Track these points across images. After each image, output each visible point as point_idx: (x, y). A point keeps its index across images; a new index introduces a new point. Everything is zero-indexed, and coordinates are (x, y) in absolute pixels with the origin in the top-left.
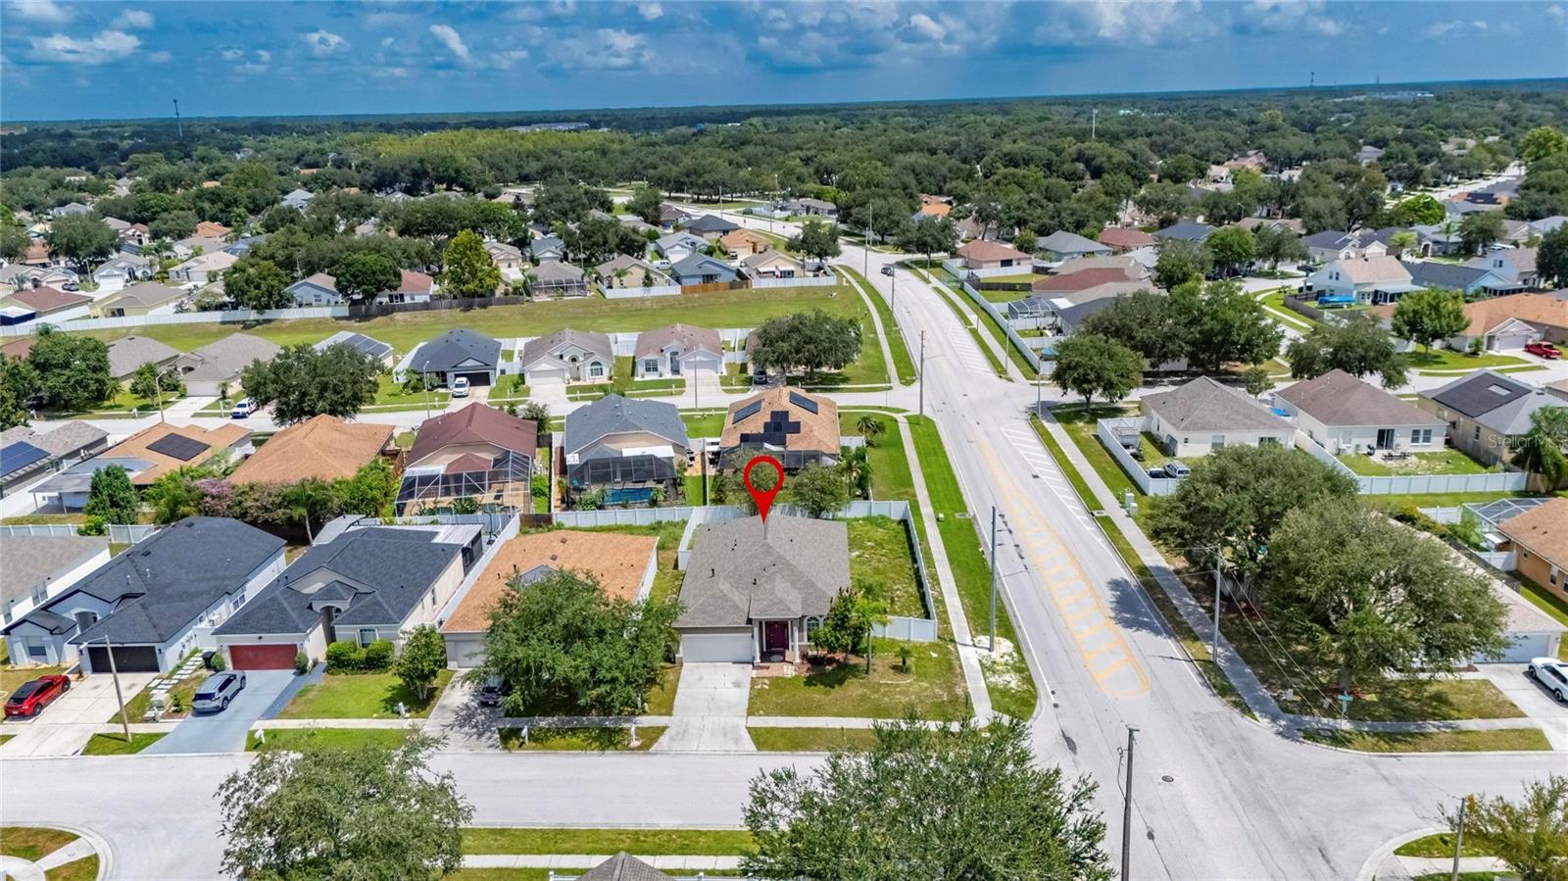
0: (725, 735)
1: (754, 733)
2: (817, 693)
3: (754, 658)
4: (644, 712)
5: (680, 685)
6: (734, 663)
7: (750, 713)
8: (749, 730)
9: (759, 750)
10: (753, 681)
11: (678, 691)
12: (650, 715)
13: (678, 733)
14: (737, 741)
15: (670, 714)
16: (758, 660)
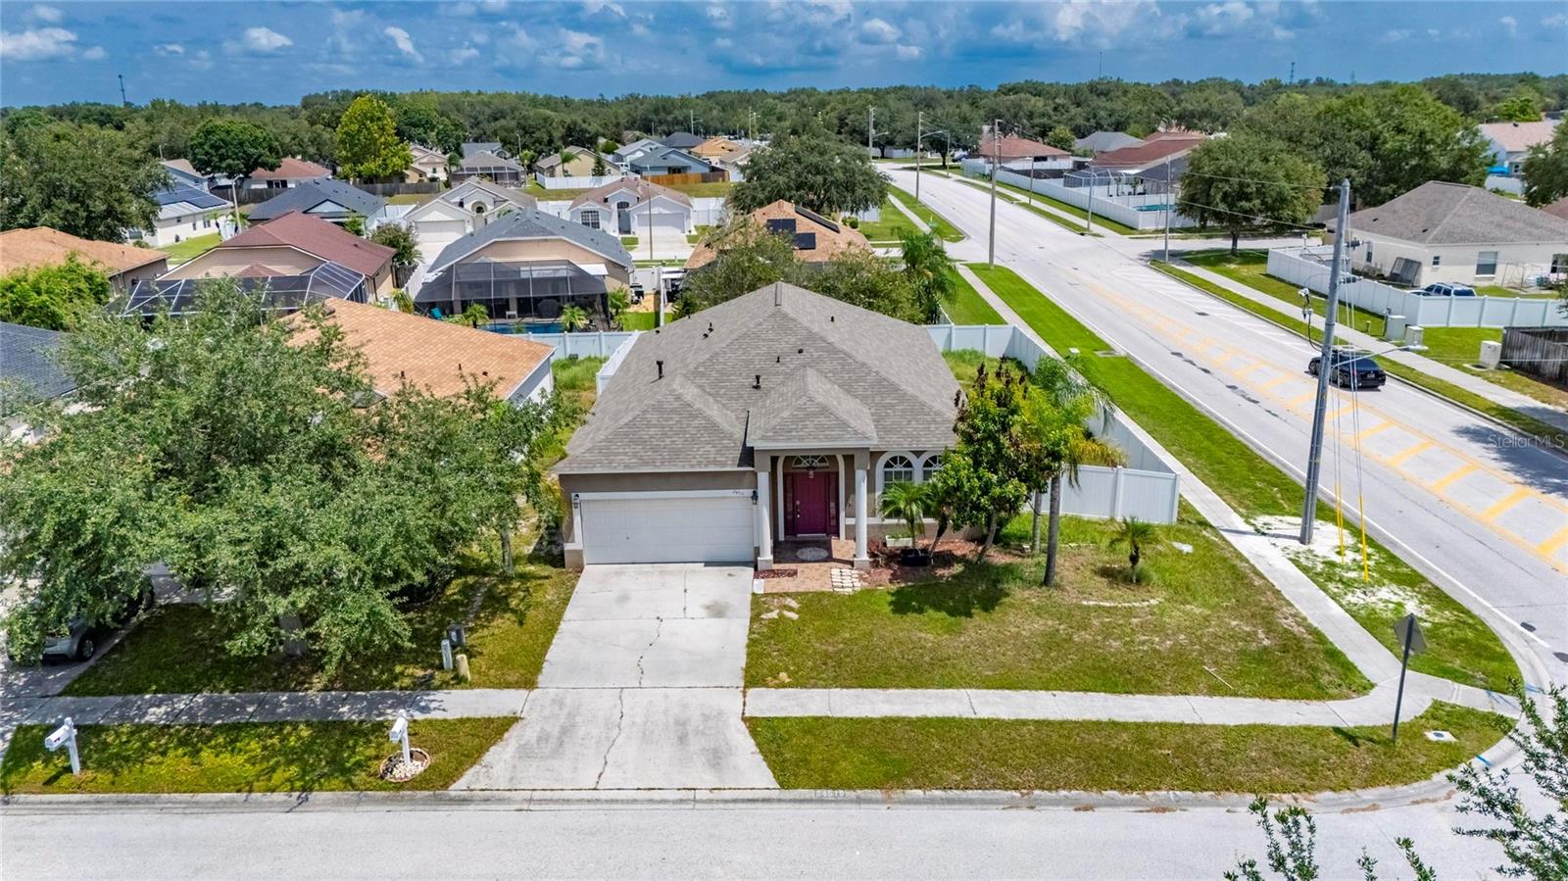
0: (682, 739)
1: (768, 734)
2: (928, 630)
3: (757, 551)
4: (459, 681)
5: (568, 614)
6: (708, 564)
7: (754, 678)
8: (753, 724)
9: (784, 785)
10: (758, 603)
11: (563, 626)
12: (472, 686)
13: (543, 738)
14: (716, 758)
15: (529, 684)
16: (767, 555)
